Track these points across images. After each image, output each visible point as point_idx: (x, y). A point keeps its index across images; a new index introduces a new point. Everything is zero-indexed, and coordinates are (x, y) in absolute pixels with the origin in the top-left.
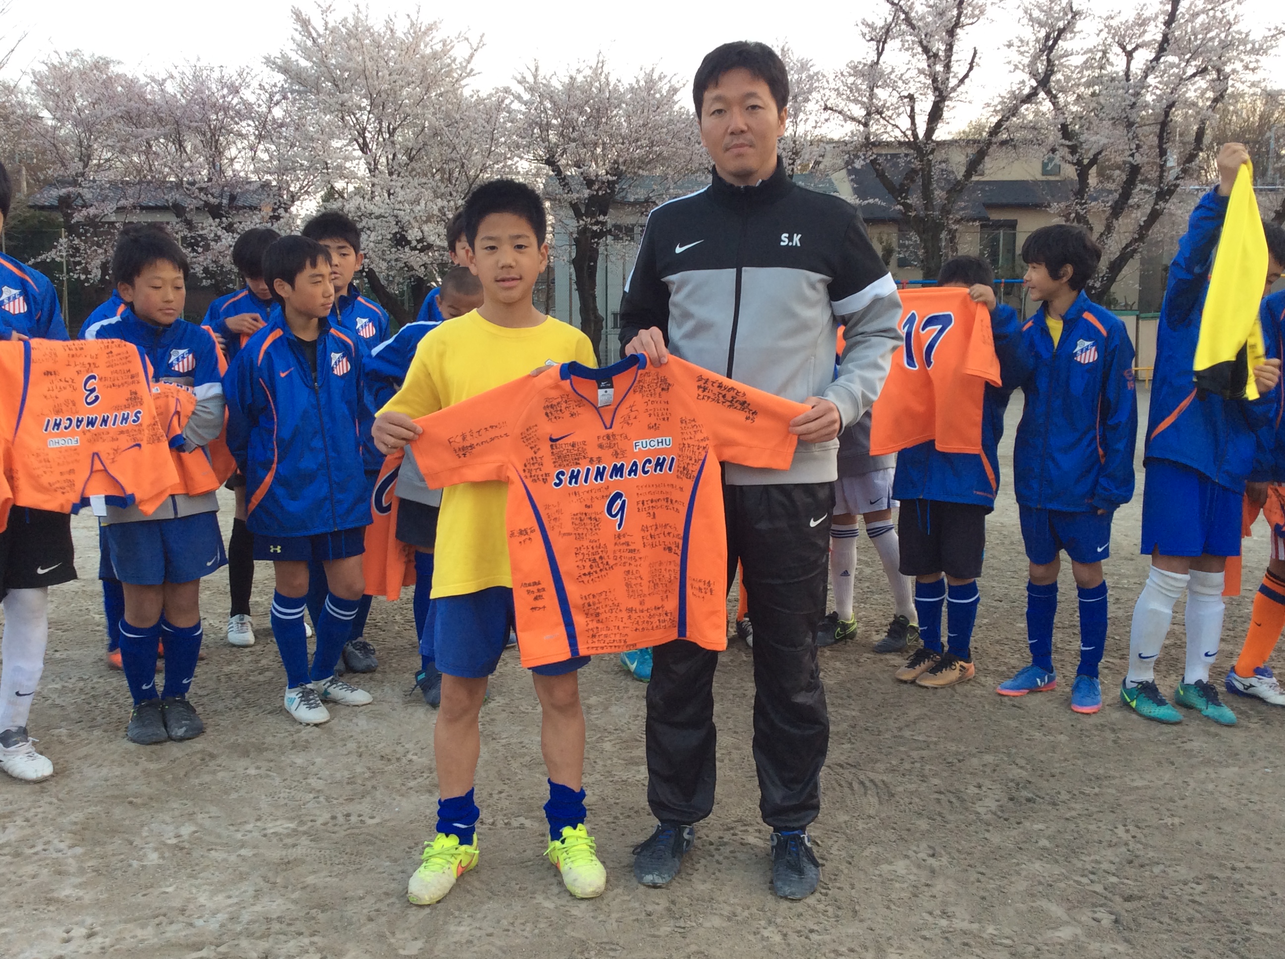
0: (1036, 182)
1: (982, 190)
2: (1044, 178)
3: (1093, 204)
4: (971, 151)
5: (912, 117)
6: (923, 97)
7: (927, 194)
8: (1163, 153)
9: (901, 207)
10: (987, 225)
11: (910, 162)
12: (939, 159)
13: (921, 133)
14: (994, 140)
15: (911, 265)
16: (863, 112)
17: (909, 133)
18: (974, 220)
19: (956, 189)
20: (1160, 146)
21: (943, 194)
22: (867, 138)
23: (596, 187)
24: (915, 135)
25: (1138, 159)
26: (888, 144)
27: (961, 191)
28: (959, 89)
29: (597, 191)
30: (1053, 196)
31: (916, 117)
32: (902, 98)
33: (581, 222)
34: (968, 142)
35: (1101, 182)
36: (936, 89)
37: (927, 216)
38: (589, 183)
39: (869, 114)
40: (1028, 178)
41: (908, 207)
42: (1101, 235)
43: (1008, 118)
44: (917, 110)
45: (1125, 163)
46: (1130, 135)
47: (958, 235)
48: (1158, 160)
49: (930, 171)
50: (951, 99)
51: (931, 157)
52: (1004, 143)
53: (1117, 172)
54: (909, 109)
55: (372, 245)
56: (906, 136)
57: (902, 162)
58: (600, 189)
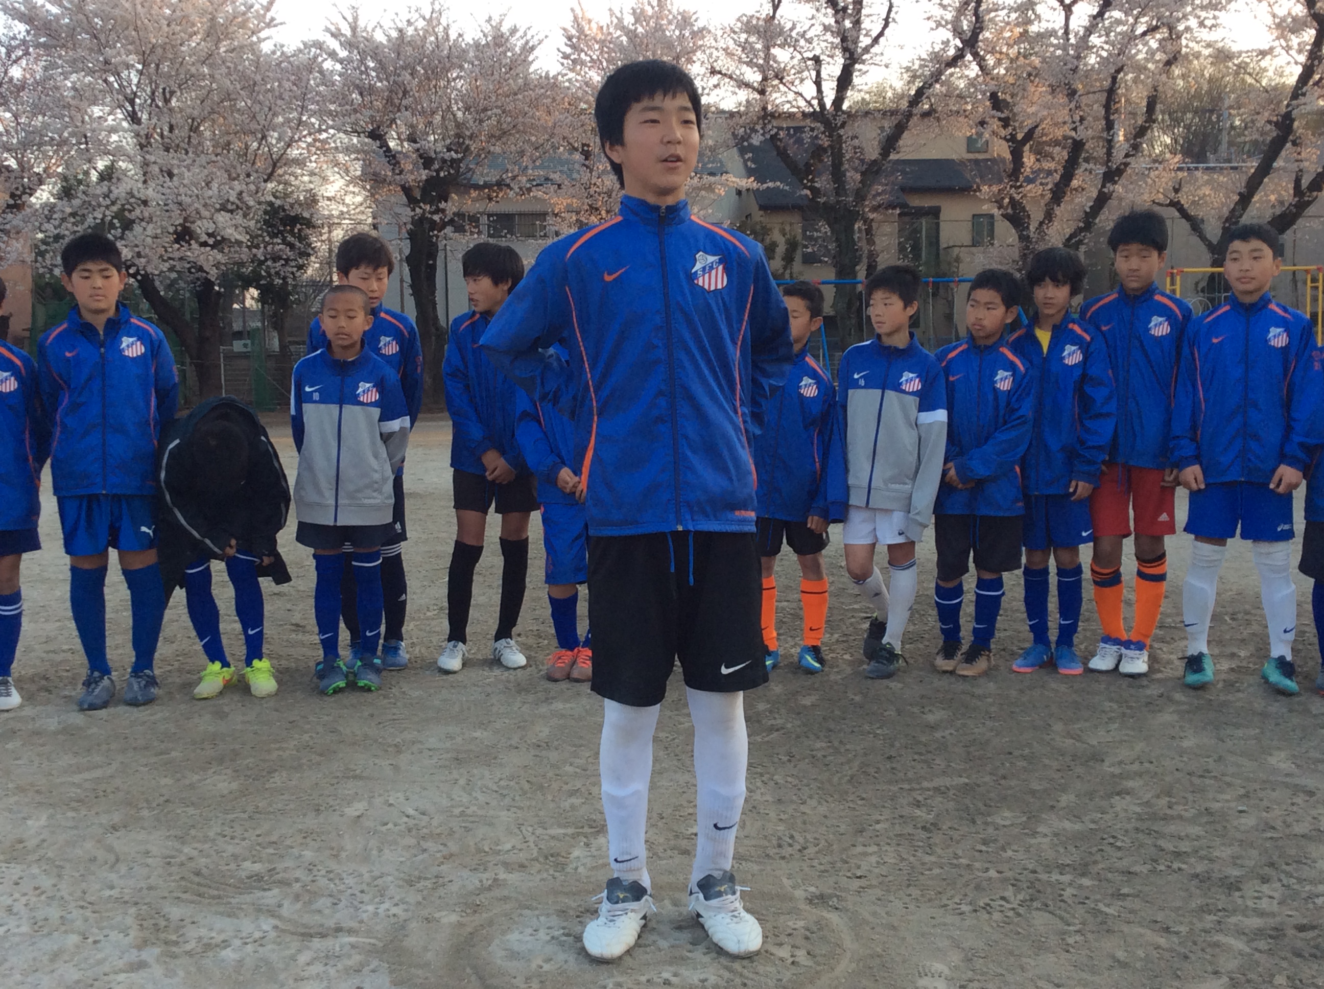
0: (962, 163)
1: (904, 173)
2: (971, 156)
3: (1029, 187)
4: (888, 124)
5: (818, 83)
6: (829, 59)
7: (838, 175)
8: (1110, 126)
9: (808, 192)
10: (909, 214)
11: (816, 137)
12: (850, 134)
13: (828, 102)
14: (915, 111)
15: (821, 261)
16: (758, 77)
17: (815, 102)
18: (894, 208)
19: (872, 171)
20: (1107, 118)
21: (858, 177)
22: (764, 109)
23: (436, 166)
24: (822, 104)
25: (1081, 134)
26: (791, 116)
27: (877, 172)
28: (873, 50)
29: (438, 171)
30: (981, 178)
31: (823, 83)
32: (804, 60)
33: (418, 210)
34: (885, 113)
35: (1038, 160)
36: (845, 50)
37: (838, 202)
38: (427, 161)
39: (765, 79)
40: (954, 157)
41: (815, 191)
42: (1041, 223)
43: (931, 85)
44: (824, 74)
45: (1065, 138)
46: (1072, 105)
47: (874, 225)
48: (1105, 135)
49: (841, 148)
50: (863, 62)
51: (841, 132)
52: (926, 115)
53: (1058, 149)
54: (814, 74)
55: (149, 240)
56: (812, 106)
57: (806, 137)
58: (441, 169)
